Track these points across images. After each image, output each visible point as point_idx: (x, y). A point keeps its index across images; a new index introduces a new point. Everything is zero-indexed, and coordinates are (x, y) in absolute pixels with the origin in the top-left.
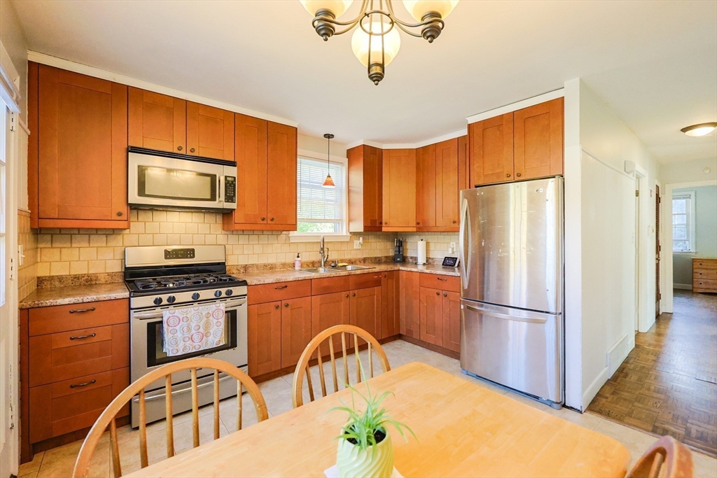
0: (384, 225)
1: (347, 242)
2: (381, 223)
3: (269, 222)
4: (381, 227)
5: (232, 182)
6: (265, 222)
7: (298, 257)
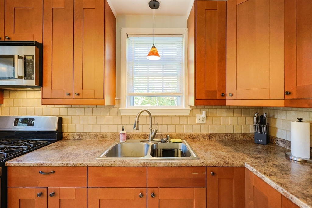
0: (228, 97)
1: (187, 116)
2: (224, 95)
3: (75, 97)
4: (225, 100)
5: (31, 60)
6: (71, 97)
7: (123, 130)
